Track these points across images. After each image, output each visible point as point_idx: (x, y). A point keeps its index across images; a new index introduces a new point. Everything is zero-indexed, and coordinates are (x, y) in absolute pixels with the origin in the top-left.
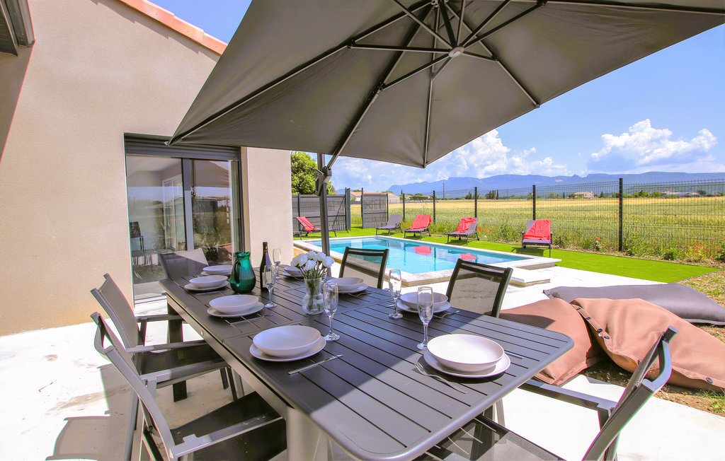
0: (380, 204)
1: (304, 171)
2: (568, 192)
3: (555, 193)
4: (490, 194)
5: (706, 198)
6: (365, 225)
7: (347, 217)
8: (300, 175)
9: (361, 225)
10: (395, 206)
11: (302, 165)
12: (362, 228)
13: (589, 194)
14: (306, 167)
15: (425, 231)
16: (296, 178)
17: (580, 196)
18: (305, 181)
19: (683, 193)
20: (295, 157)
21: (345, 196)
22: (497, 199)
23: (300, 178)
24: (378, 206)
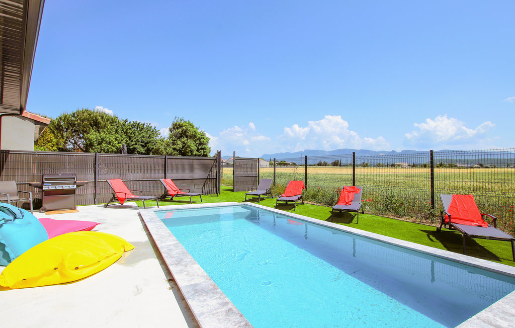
0: (252, 168)
1: (187, 137)
2: (390, 162)
3: (381, 162)
4: (335, 162)
5: (484, 169)
6: (235, 189)
7: (217, 180)
8: (183, 140)
9: (232, 188)
10: (265, 170)
11: (186, 132)
12: (232, 191)
13: (405, 164)
14: (189, 134)
15: (299, 199)
16: (179, 142)
17: (399, 166)
18: (187, 146)
19: (469, 165)
20: (179, 125)
21: (216, 160)
22: (340, 166)
23: (183, 143)
24: (249, 170)
